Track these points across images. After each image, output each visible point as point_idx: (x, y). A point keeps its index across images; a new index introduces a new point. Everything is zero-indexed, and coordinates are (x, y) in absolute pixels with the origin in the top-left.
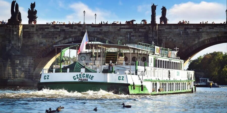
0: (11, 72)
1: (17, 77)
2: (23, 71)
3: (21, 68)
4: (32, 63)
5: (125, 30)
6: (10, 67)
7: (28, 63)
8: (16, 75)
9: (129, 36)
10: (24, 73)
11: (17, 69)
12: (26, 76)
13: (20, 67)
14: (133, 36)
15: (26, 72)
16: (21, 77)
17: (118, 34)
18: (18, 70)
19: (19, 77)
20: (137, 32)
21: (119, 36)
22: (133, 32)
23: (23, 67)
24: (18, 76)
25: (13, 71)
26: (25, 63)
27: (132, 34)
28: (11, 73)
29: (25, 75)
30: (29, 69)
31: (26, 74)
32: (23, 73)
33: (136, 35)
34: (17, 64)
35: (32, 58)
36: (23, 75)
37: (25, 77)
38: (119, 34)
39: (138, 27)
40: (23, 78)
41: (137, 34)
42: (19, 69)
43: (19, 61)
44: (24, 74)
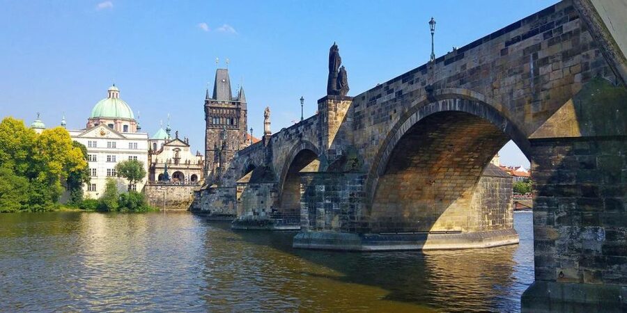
0: (307, 215)
1: (320, 228)
2: (337, 212)
3: (330, 205)
4: (358, 191)
5: (520, 45)
6: (302, 203)
7: (348, 192)
8: (318, 221)
9: (532, 67)
10: (340, 216)
11: (320, 207)
12: (343, 225)
13: (327, 202)
14: (545, 61)
15: (343, 214)
16: (331, 228)
17: (502, 68)
18: (322, 210)
19: (326, 228)
20: (558, 40)
21: (504, 76)
22: (545, 44)
23: (336, 202)
24: (323, 225)
25: (310, 212)
26: (341, 192)
27: (541, 55)
28: (307, 218)
29: (341, 222)
30: (352, 207)
31: (344, 218)
32: (337, 218)
33: (552, 57)
34: (320, 193)
35: (359, 178)
36: (336, 223)
37: (343, 228)
38: (506, 69)
39: (558, 18)
40: (336, 229)
41: (558, 49)
42: (326, 206)
43: (324, 186)
44: (339, 219)
